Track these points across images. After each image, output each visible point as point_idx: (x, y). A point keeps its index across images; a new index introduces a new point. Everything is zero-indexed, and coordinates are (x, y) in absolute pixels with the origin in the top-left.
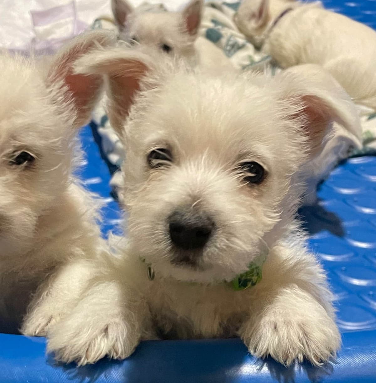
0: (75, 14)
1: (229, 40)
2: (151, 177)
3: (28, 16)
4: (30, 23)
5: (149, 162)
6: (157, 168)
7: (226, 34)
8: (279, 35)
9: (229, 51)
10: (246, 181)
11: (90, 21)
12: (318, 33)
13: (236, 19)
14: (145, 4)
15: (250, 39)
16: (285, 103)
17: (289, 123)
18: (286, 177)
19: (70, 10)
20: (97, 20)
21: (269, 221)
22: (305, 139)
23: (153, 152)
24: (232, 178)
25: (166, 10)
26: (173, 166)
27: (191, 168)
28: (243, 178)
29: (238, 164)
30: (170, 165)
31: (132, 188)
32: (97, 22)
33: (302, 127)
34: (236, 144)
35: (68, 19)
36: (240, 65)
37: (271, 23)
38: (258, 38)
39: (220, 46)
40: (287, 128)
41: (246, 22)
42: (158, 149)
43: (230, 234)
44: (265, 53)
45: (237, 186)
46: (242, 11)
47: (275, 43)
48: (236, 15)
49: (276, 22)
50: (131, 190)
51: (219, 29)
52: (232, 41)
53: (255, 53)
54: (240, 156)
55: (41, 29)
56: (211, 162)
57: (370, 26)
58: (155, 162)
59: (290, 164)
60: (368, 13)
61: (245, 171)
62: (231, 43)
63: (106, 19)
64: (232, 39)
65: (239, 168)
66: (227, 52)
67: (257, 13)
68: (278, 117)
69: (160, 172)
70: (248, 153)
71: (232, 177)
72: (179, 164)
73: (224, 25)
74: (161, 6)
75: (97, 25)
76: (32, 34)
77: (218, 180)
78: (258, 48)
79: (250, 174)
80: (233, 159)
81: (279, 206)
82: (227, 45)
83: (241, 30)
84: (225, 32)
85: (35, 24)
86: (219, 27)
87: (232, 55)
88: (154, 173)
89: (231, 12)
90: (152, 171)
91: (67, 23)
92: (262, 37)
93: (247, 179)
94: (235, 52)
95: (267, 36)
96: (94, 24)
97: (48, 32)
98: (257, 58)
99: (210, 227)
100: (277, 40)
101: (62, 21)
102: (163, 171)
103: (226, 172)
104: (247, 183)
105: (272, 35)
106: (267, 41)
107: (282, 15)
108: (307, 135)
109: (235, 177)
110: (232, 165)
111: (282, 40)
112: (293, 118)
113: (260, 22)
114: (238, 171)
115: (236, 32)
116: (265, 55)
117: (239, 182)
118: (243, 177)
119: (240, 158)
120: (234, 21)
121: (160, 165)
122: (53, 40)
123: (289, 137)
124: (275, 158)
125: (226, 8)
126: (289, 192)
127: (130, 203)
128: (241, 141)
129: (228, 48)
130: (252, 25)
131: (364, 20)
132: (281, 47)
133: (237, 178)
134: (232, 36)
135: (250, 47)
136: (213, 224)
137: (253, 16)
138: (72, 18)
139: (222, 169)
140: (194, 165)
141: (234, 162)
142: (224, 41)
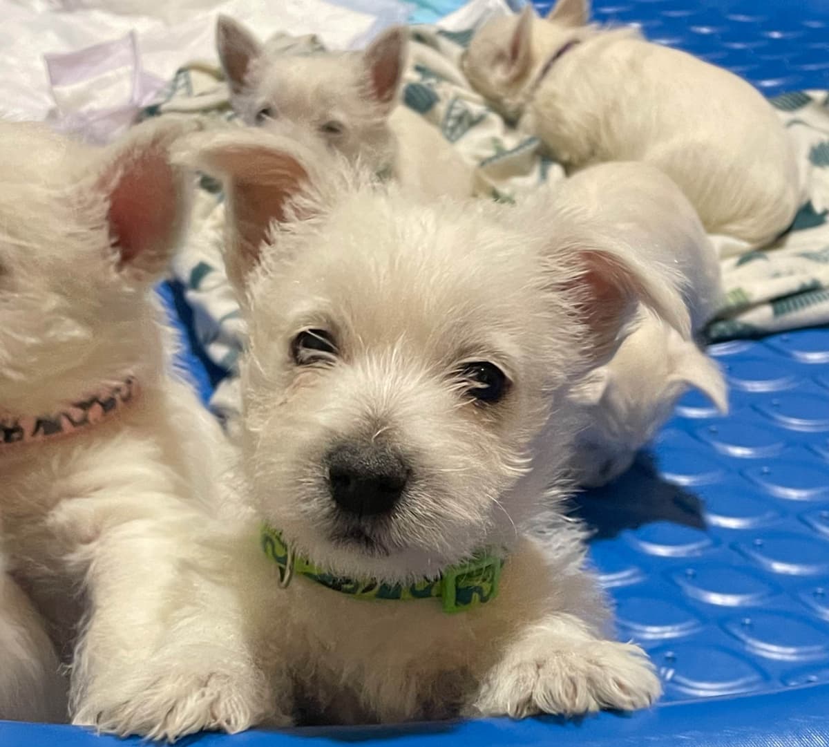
0: (136, 60)
1: (451, 107)
2: (296, 381)
3: (40, 65)
4: (44, 79)
5: (295, 353)
6: (309, 363)
7: (446, 95)
8: (554, 96)
9: (453, 129)
10: (470, 397)
11: (168, 73)
12: (632, 89)
13: (466, 64)
14: (280, 36)
15: (494, 104)
16: (549, 260)
17: (554, 296)
18: (545, 394)
19: (125, 52)
20: (180, 71)
21: (510, 470)
22: (581, 328)
23: (303, 334)
24: (447, 390)
25: (322, 49)
26: (339, 362)
27: (372, 370)
28: (467, 391)
29: (459, 365)
30: (334, 361)
31: (259, 399)
32: (182, 75)
33: (577, 307)
34: (455, 329)
35: (122, 70)
36: (476, 157)
37: (536, 71)
38: (511, 102)
39: (433, 121)
40: (551, 307)
41: (485, 70)
42: (312, 330)
43: (440, 492)
44: (526, 131)
45: (455, 404)
46: (478, 46)
47: (546, 112)
48: (465, 56)
49: (546, 69)
50: (259, 404)
51: (429, 85)
52: (457, 108)
53: (506, 133)
54: (463, 352)
55: (67, 90)
56: (408, 360)
57: (739, 74)
58: (305, 353)
59: (552, 370)
60: (738, 46)
61: (470, 378)
62: (455, 113)
63: (202, 68)
64: (457, 104)
65: (459, 373)
66: (448, 132)
67: (508, 52)
68: (534, 285)
69: (314, 372)
70: (476, 347)
71: (445, 389)
72: (349, 360)
73: (442, 77)
74: (314, 39)
75: (182, 82)
76: (49, 103)
77: (420, 392)
78: (511, 123)
79: (479, 385)
80: (449, 355)
81: (529, 445)
82: (448, 116)
83: (476, 87)
84: (445, 91)
85: (54, 81)
86: (432, 81)
87: (458, 137)
88: (303, 373)
89: (456, 50)
90: (299, 369)
91: (119, 78)
92: (520, 99)
93: (473, 392)
94: (464, 131)
95: (530, 98)
96: (176, 80)
97: (83, 98)
98: (510, 142)
99: (403, 476)
100: (548, 105)
101: (110, 74)
102: (320, 370)
103: (436, 379)
104: (472, 400)
105: (540, 95)
106: (529, 107)
107: (560, 53)
108: (586, 322)
109: (454, 387)
110: (446, 367)
111: (559, 105)
112: (563, 290)
113: (514, 71)
114: (456, 378)
115: (466, 91)
116: (527, 137)
117: (459, 397)
118: (466, 389)
119: (462, 355)
120: (461, 67)
121: (316, 359)
122: (91, 112)
123: (553, 323)
124: (524, 357)
125: (444, 42)
126: (548, 422)
127: (256, 427)
128: (466, 323)
129: (451, 123)
130: (498, 75)
131: (727, 61)
132: (559, 120)
133: (455, 390)
134: (457, 98)
135: (496, 120)
136: (409, 472)
137: (500, 57)
138: (130, 68)
139: (428, 373)
140: (378, 363)
141: (450, 362)
142: (441, 108)
